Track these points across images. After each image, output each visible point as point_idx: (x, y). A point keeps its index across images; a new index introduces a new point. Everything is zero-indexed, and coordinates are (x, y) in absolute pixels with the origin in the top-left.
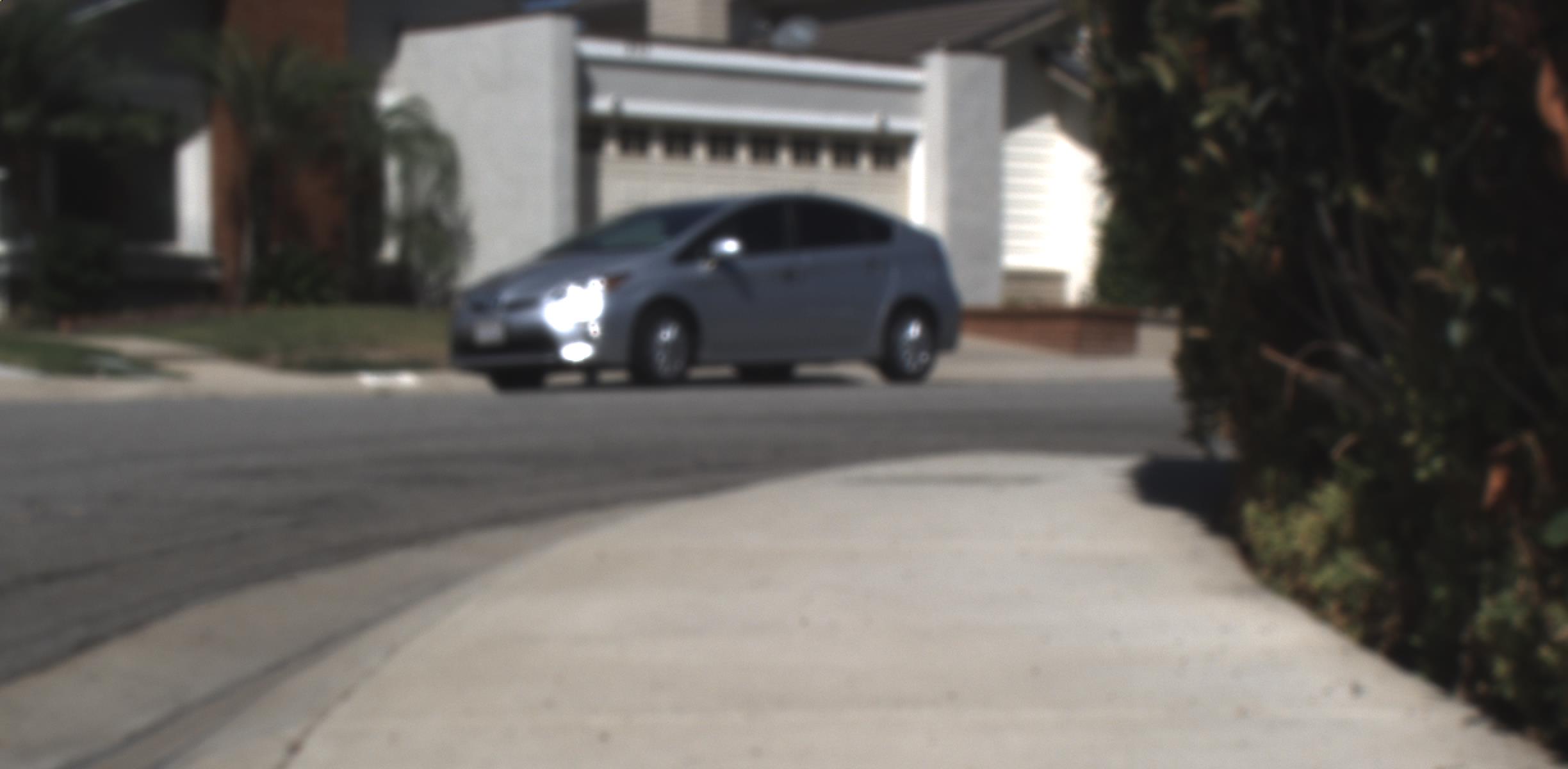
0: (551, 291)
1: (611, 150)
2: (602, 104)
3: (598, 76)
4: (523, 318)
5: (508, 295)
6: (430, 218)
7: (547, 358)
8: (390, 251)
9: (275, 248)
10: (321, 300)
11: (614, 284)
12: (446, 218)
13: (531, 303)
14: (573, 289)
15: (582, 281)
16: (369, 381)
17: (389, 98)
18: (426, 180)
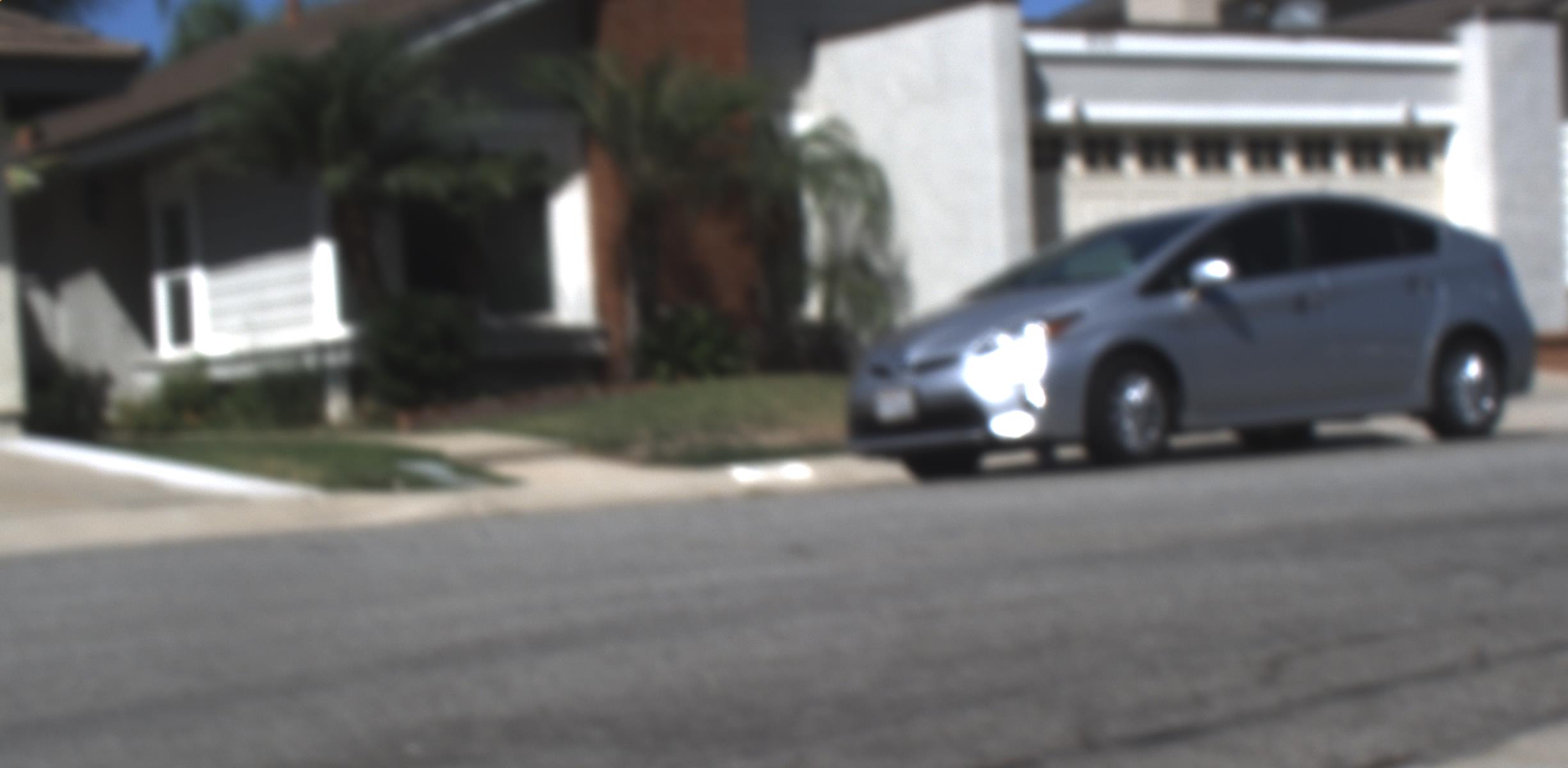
0: (976, 343)
1: (1074, 166)
2: (1060, 111)
3: (1052, 75)
4: (939, 383)
5: (916, 354)
6: (861, 264)
7: (974, 435)
8: (813, 307)
9: (664, 311)
10: (721, 372)
11: (1058, 328)
12: (878, 263)
13: (948, 361)
14: (1002, 339)
15: (1015, 329)
16: (745, 475)
17: (802, 122)
18: (853, 218)
